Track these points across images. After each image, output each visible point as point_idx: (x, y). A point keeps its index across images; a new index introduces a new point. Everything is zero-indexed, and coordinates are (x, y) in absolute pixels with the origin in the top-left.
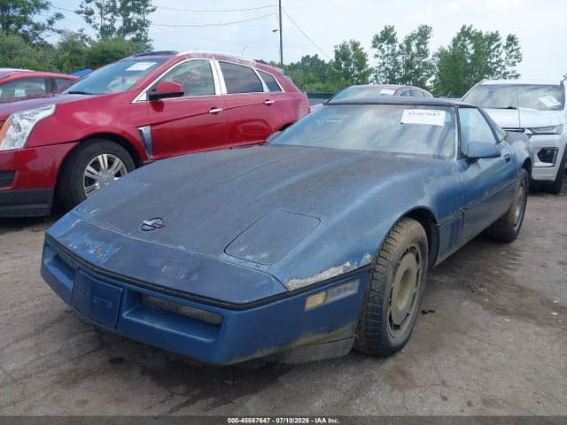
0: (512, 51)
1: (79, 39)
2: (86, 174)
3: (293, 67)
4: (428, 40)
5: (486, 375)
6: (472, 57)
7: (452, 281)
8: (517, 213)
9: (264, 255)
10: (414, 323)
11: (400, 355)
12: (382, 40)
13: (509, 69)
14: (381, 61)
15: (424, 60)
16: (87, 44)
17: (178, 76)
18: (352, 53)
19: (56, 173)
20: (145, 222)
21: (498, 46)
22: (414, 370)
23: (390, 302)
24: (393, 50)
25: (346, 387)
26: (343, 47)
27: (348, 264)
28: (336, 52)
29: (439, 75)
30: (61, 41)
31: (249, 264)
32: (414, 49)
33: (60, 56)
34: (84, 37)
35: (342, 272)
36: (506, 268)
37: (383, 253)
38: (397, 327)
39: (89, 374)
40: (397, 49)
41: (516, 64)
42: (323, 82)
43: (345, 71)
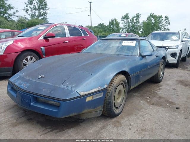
0: (167, 21)
1: (24, 19)
2: (23, 62)
3: (95, 27)
4: (139, 18)
5: (144, 122)
6: (154, 24)
7: (139, 95)
8: (161, 73)
9: (74, 85)
10: (123, 107)
11: (118, 117)
12: (125, 18)
13: (166, 27)
14: (124, 25)
15: (138, 25)
16: (26, 20)
17: (54, 31)
18: (115, 22)
19: (13, 62)
20: (39, 76)
21: (162, 20)
22: (122, 121)
23: (114, 100)
24: (128, 21)
25: (100, 126)
26: (112, 20)
27: (100, 88)
28: (110, 22)
29: (143, 29)
30: (18, 19)
31: (69, 88)
32: (135, 21)
33: (17, 24)
34: (25, 18)
35: (98, 90)
36: (156, 91)
37: (111, 84)
38: (117, 108)
39: (21, 123)
40: (130, 21)
41: (168, 25)
42: (105, 32)
43: (112, 28)
